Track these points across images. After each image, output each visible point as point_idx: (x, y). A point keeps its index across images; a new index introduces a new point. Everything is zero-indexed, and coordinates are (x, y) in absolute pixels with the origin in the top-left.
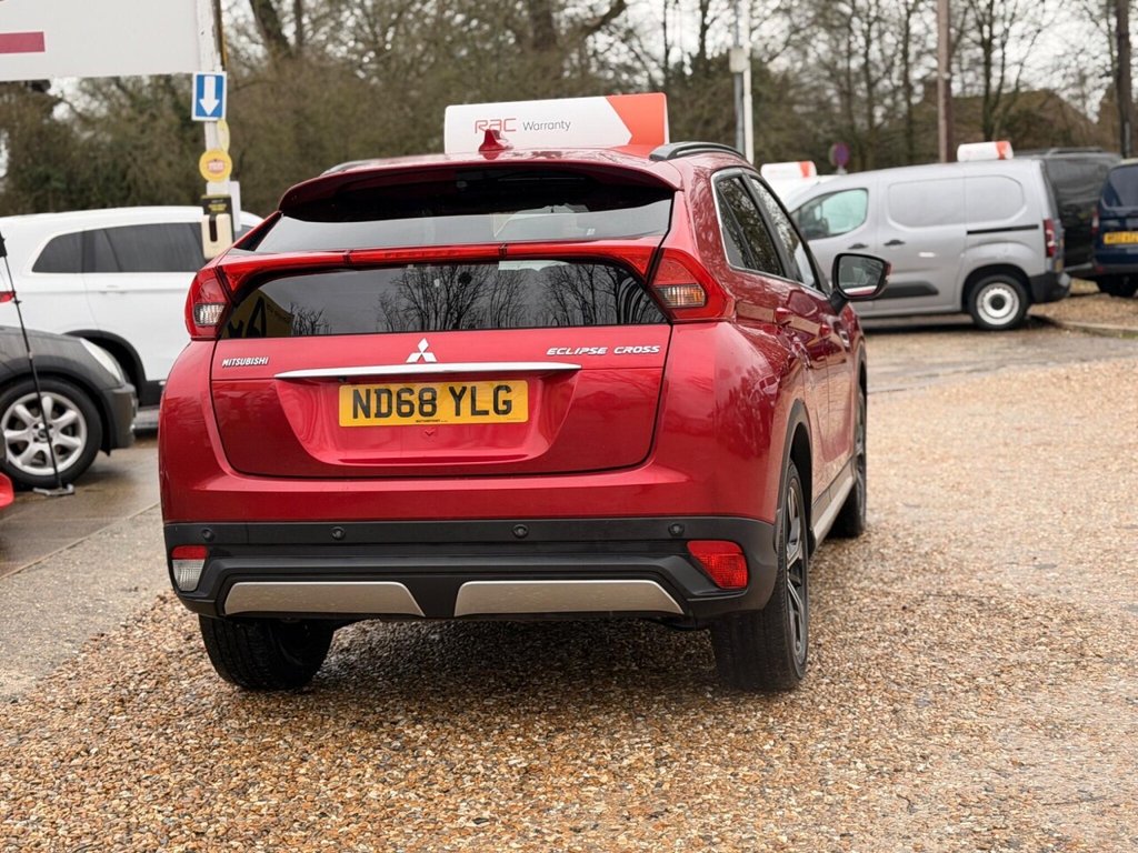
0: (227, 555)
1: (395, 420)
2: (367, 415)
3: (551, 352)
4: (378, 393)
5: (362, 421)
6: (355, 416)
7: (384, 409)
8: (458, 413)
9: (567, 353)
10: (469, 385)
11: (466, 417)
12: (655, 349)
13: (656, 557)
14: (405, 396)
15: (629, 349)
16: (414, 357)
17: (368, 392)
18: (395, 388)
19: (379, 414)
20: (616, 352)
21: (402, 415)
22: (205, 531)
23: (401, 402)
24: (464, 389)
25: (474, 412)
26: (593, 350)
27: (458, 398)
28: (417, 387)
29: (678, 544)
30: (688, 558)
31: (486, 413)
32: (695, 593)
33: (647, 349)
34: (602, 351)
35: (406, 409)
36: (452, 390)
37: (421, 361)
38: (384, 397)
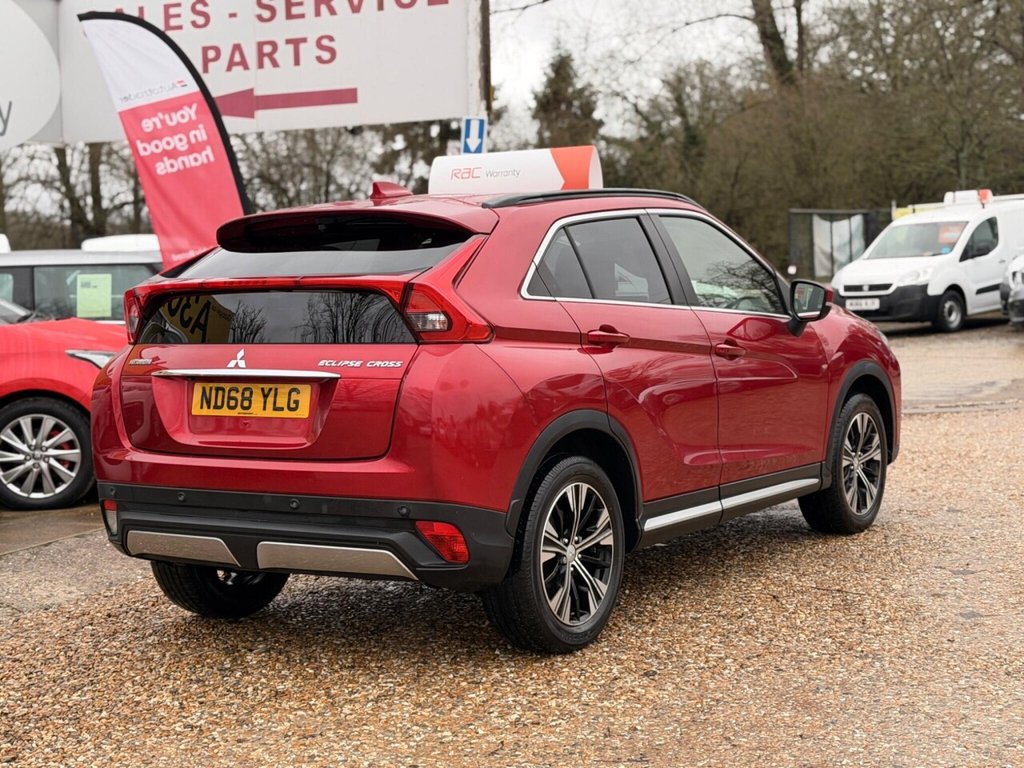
0: (126, 509)
1: (225, 412)
2: (209, 407)
3: (321, 363)
4: (218, 389)
5: (205, 412)
6: (202, 407)
7: (219, 403)
8: (264, 409)
9: (333, 364)
10: (273, 386)
11: (270, 413)
12: (399, 364)
13: (391, 532)
14: (233, 394)
15: (378, 363)
16: (232, 364)
17: (211, 389)
18: (227, 386)
19: (216, 407)
20: (368, 365)
21: (230, 408)
22: (112, 490)
23: (230, 398)
24: (270, 390)
25: (276, 409)
26: (352, 364)
27: (266, 396)
28: (241, 386)
29: (407, 523)
30: (417, 534)
31: (282, 409)
32: (423, 564)
33: (392, 364)
34: (358, 364)
35: (232, 403)
36: (263, 389)
37: (237, 366)
38: (220, 393)
